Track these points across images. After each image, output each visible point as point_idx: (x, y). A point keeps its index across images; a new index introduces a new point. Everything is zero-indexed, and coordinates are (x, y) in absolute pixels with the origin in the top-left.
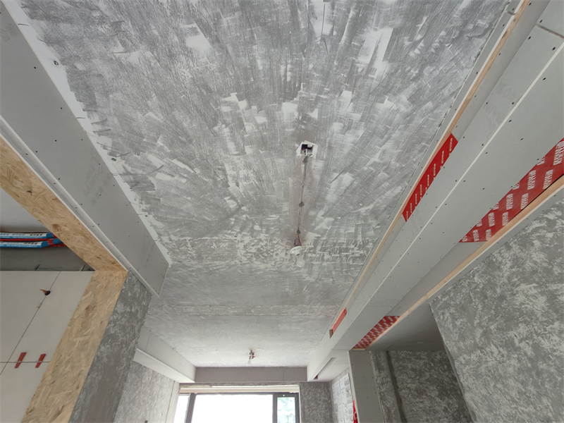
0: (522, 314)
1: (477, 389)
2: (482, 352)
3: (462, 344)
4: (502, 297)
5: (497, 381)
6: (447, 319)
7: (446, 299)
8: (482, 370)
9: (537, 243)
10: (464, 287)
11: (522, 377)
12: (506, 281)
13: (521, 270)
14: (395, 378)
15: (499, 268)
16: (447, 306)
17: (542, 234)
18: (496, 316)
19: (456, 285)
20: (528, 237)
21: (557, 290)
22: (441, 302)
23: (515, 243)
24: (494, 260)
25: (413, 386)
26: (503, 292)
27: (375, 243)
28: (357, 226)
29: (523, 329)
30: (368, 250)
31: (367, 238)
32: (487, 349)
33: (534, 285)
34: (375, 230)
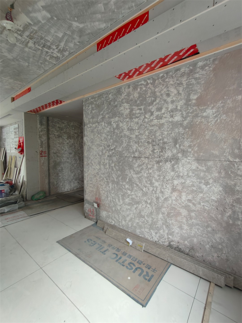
0: (119, 114)
1: (90, 136)
2: (98, 124)
3: (91, 120)
4: (116, 106)
5: (99, 134)
6: (89, 109)
7: (92, 100)
8: (95, 130)
9: (139, 89)
10: (103, 97)
11: (108, 134)
12: (121, 100)
13: (128, 98)
14: (49, 130)
15: (121, 95)
16: (92, 103)
17: (142, 87)
18: (110, 112)
19: (100, 96)
20: (138, 86)
21: (134, 109)
22: (90, 101)
23: (132, 86)
24: (121, 90)
25: (57, 134)
26: (117, 104)
27: (70, 54)
28: (65, 34)
29: (117, 119)
30: (63, 56)
31: (67, 47)
32: (101, 124)
33: (129, 105)
34: (75, 44)
